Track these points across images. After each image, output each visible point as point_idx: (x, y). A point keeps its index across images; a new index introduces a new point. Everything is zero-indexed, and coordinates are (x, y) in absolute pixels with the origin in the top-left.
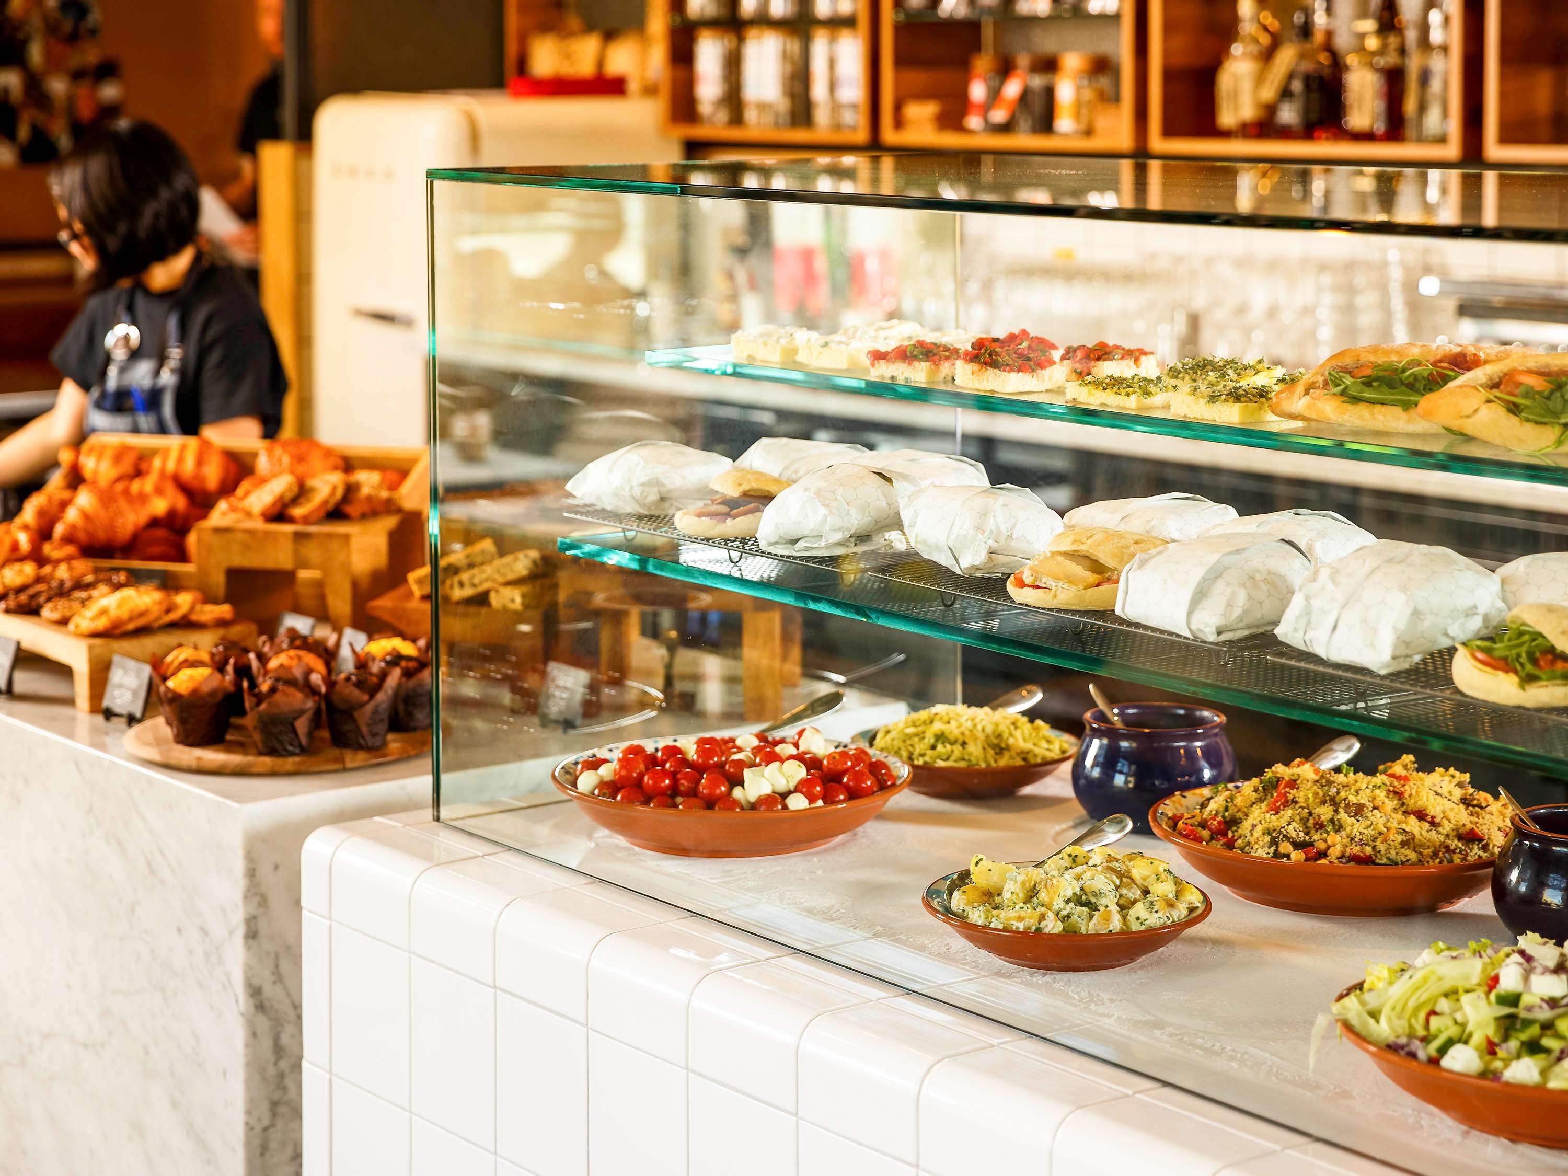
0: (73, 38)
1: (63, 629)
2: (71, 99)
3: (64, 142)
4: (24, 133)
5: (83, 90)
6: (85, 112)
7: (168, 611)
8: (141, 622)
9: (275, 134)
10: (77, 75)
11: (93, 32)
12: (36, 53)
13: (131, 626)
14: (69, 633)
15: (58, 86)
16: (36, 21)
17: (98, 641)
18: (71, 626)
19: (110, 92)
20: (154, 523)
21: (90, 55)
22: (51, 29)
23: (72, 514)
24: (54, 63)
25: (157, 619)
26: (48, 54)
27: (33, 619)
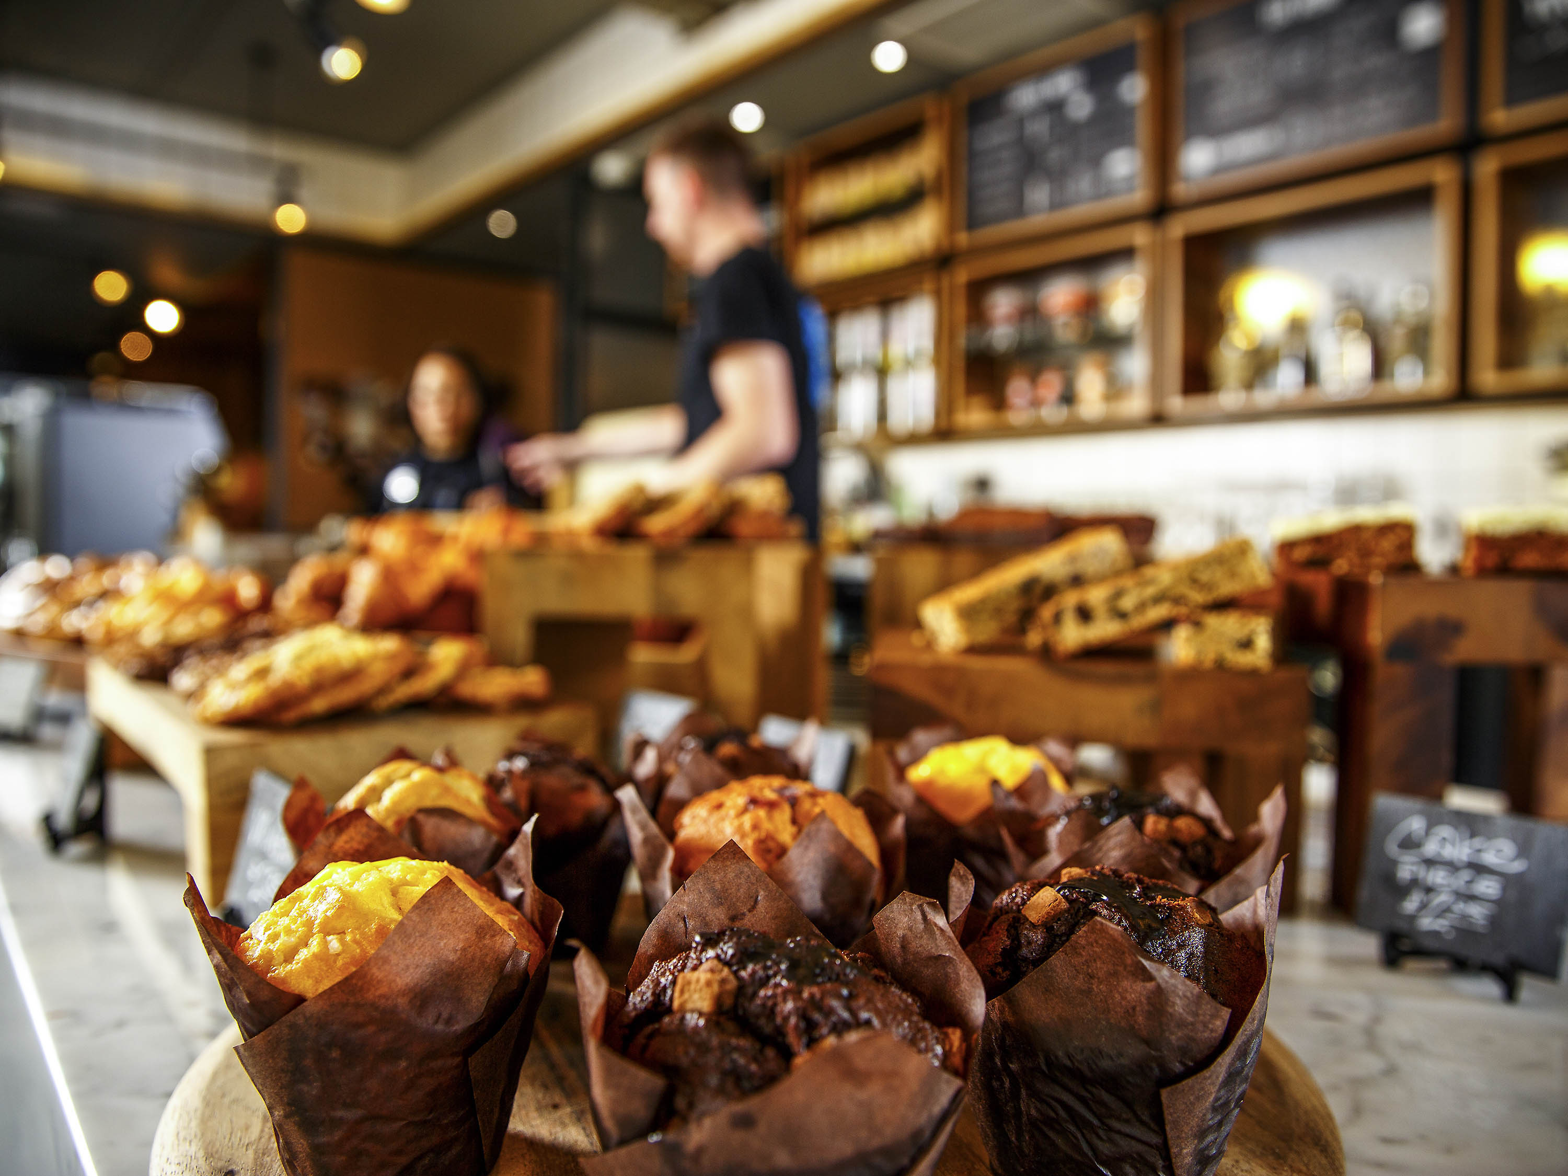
7: (409, 673)
8: (345, 695)
13: (319, 705)
25: (383, 690)
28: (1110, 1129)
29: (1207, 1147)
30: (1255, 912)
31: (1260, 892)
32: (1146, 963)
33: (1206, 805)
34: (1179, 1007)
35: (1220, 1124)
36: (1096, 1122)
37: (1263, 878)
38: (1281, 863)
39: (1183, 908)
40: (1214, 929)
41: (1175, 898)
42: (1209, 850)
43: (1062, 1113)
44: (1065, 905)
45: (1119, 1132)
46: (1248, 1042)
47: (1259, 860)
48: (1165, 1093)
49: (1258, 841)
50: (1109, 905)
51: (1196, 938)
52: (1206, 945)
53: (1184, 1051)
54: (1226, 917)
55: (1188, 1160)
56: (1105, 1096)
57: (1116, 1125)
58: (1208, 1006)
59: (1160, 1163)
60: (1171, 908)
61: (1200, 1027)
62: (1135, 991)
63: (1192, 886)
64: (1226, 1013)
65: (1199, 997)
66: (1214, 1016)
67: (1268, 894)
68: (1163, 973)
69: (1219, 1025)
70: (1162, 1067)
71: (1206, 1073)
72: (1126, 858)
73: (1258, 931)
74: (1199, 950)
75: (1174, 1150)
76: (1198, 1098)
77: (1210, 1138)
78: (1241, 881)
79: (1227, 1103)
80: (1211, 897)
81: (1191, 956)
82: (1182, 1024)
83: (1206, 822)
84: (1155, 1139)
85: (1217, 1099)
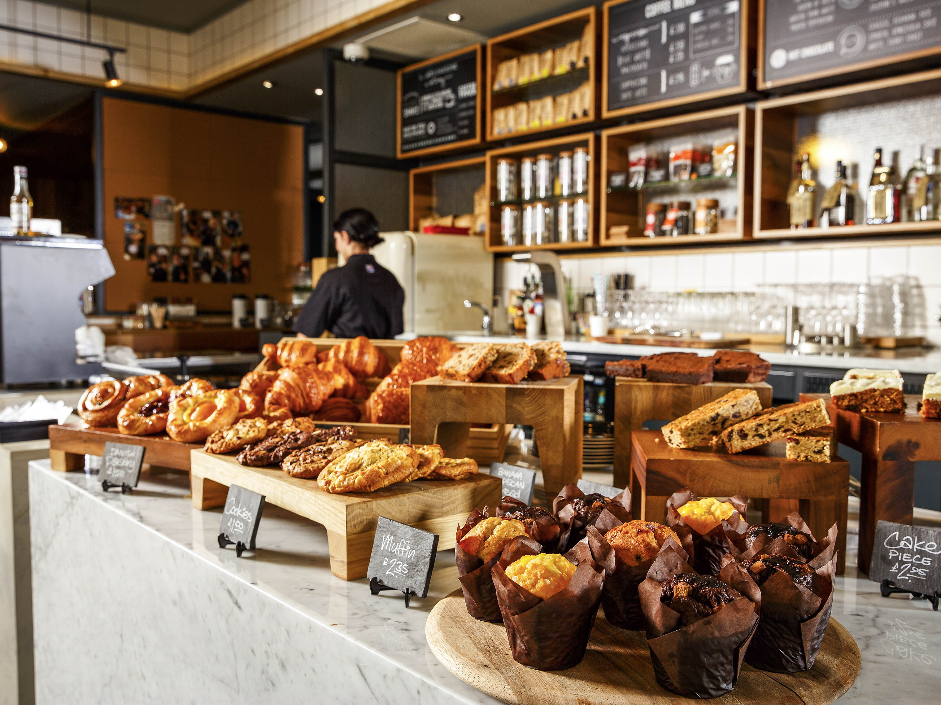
0: (232, 236)
1: (311, 483)
2: (231, 258)
3: (229, 275)
4: (214, 270)
5: (235, 255)
6: (236, 264)
9: (319, 255)
10: (234, 250)
11: (240, 234)
12: (218, 241)
14: (317, 488)
15: (227, 253)
16: (219, 229)
17: (355, 500)
18: (321, 482)
19: (245, 256)
20: (335, 393)
21: (238, 243)
22: (224, 231)
23: (278, 386)
24: (225, 245)
26: (223, 241)
27: (277, 472)
28: (784, 638)
29: (814, 645)
30: (828, 569)
31: (830, 563)
32: (796, 584)
33: (806, 529)
34: (806, 597)
35: (818, 637)
36: (779, 636)
37: (830, 558)
38: (836, 554)
39: (804, 568)
40: (815, 575)
41: (801, 564)
42: (809, 548)
43: (768, 633)
44: (765, 567)
45: (787, 639)
46: (827, 610)
47: (828, 551)
48: (802, 625)
49: (827, 544)
50: (780, 567)
51: (809, 577)
52: (812, 580)
53: (807, 612)
54: (818, 571)
55: (809, 648)
56: (782, 627)
57: (785, 636)
58: (815, 597)
59: (800, 649)
60: (800, 568)
61: (812, 604)
62: (791, 592)
63: (804, 560)
64: (820, 600)
65: (812, 594)
66: (817, 600)
67: (832, 563)
68: (801, 587)
69: (819, 603)
70: (801, 616)
71: (814, 618)
72: (780, 551)
73: (829, 576)
74: (810, 581)
75: (804, 644)
76: (812, 627)
77: (815, 642)
78: (821, 559)
79: (820, 630)
80: (811, 563)
81: (808, 583)
82: (807, 603)
83: (807, 536)
84: (799, 641)
85: (818, 628)
